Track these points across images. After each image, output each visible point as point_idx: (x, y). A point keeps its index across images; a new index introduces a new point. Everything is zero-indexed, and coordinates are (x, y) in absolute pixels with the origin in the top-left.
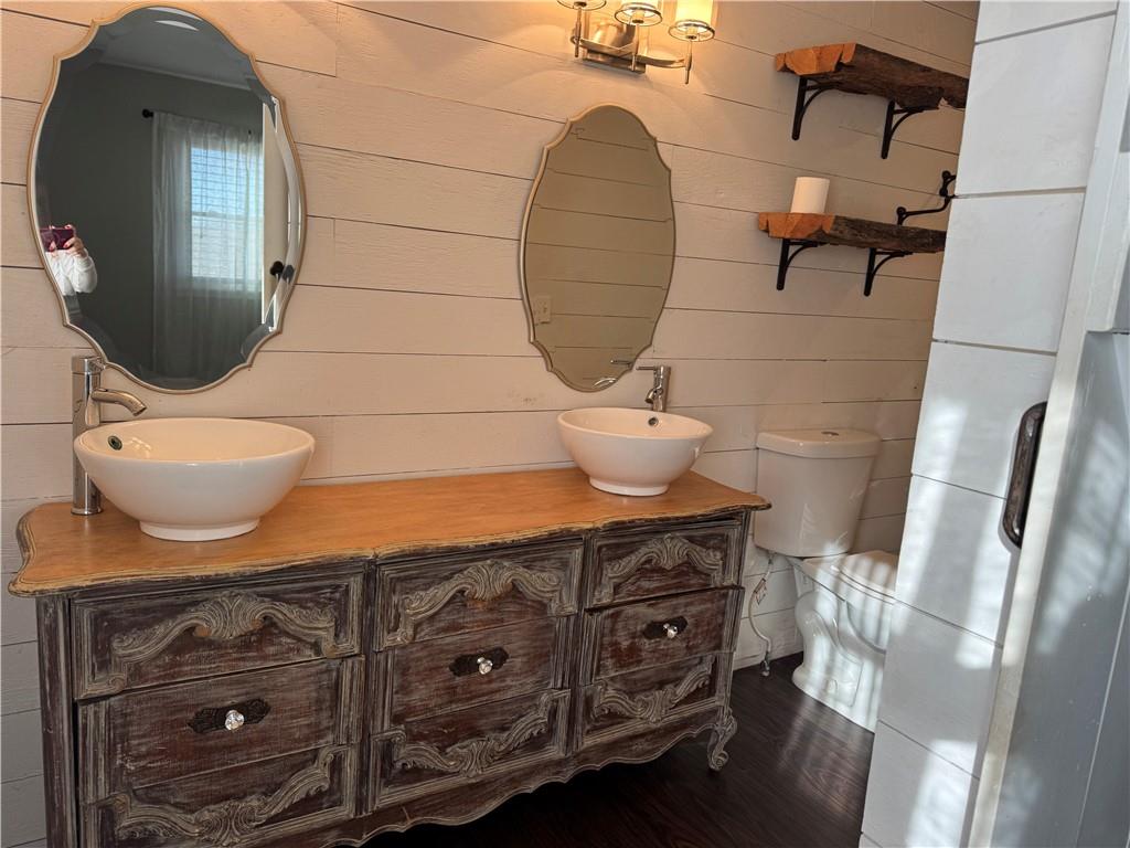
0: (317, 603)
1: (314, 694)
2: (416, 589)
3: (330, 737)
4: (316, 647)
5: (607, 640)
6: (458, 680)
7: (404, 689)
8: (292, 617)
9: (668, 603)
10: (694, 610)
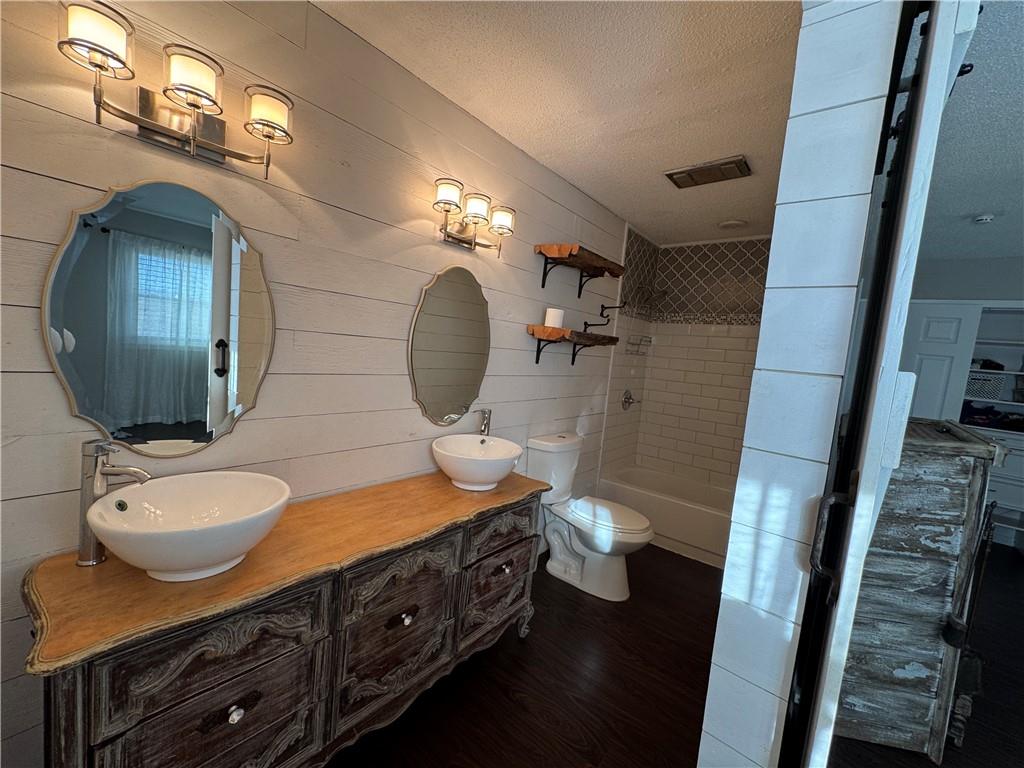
0: (298, 608)
1: (296, 673)
2: (365, 581)
3: (306, 700)
4: (297, 639)
5: (473, 583)
6: (390, 632)
7: (355, 649)
8: (280, 623)
9: (505, 553)
10: (517, 554)
